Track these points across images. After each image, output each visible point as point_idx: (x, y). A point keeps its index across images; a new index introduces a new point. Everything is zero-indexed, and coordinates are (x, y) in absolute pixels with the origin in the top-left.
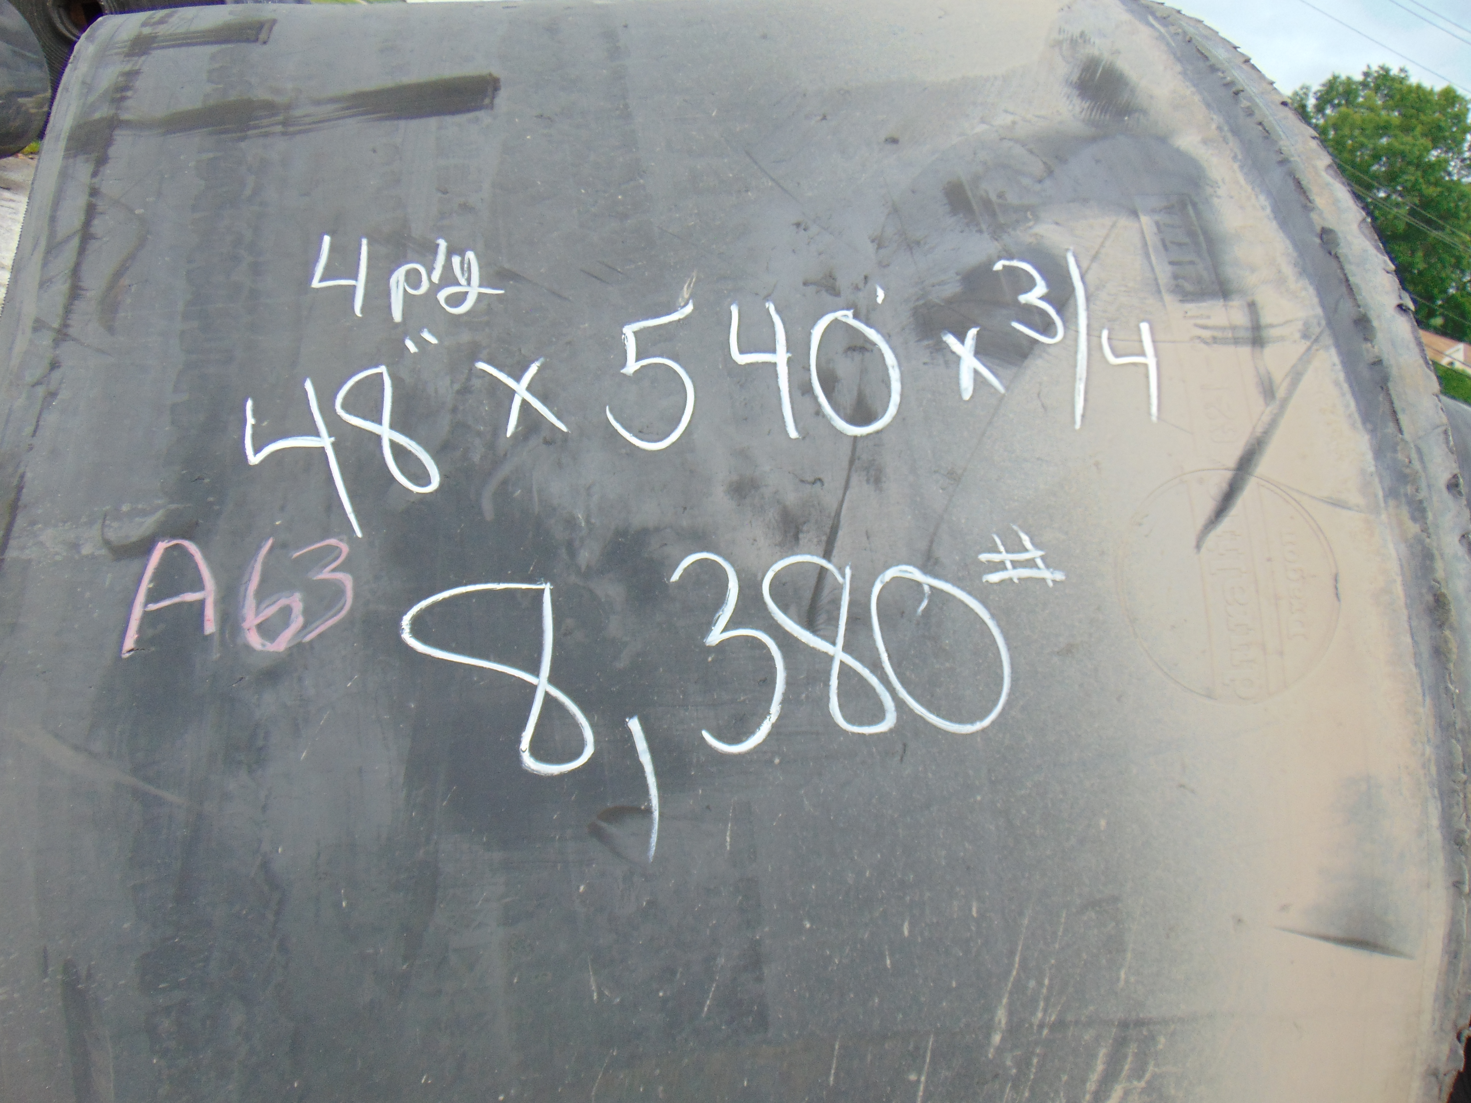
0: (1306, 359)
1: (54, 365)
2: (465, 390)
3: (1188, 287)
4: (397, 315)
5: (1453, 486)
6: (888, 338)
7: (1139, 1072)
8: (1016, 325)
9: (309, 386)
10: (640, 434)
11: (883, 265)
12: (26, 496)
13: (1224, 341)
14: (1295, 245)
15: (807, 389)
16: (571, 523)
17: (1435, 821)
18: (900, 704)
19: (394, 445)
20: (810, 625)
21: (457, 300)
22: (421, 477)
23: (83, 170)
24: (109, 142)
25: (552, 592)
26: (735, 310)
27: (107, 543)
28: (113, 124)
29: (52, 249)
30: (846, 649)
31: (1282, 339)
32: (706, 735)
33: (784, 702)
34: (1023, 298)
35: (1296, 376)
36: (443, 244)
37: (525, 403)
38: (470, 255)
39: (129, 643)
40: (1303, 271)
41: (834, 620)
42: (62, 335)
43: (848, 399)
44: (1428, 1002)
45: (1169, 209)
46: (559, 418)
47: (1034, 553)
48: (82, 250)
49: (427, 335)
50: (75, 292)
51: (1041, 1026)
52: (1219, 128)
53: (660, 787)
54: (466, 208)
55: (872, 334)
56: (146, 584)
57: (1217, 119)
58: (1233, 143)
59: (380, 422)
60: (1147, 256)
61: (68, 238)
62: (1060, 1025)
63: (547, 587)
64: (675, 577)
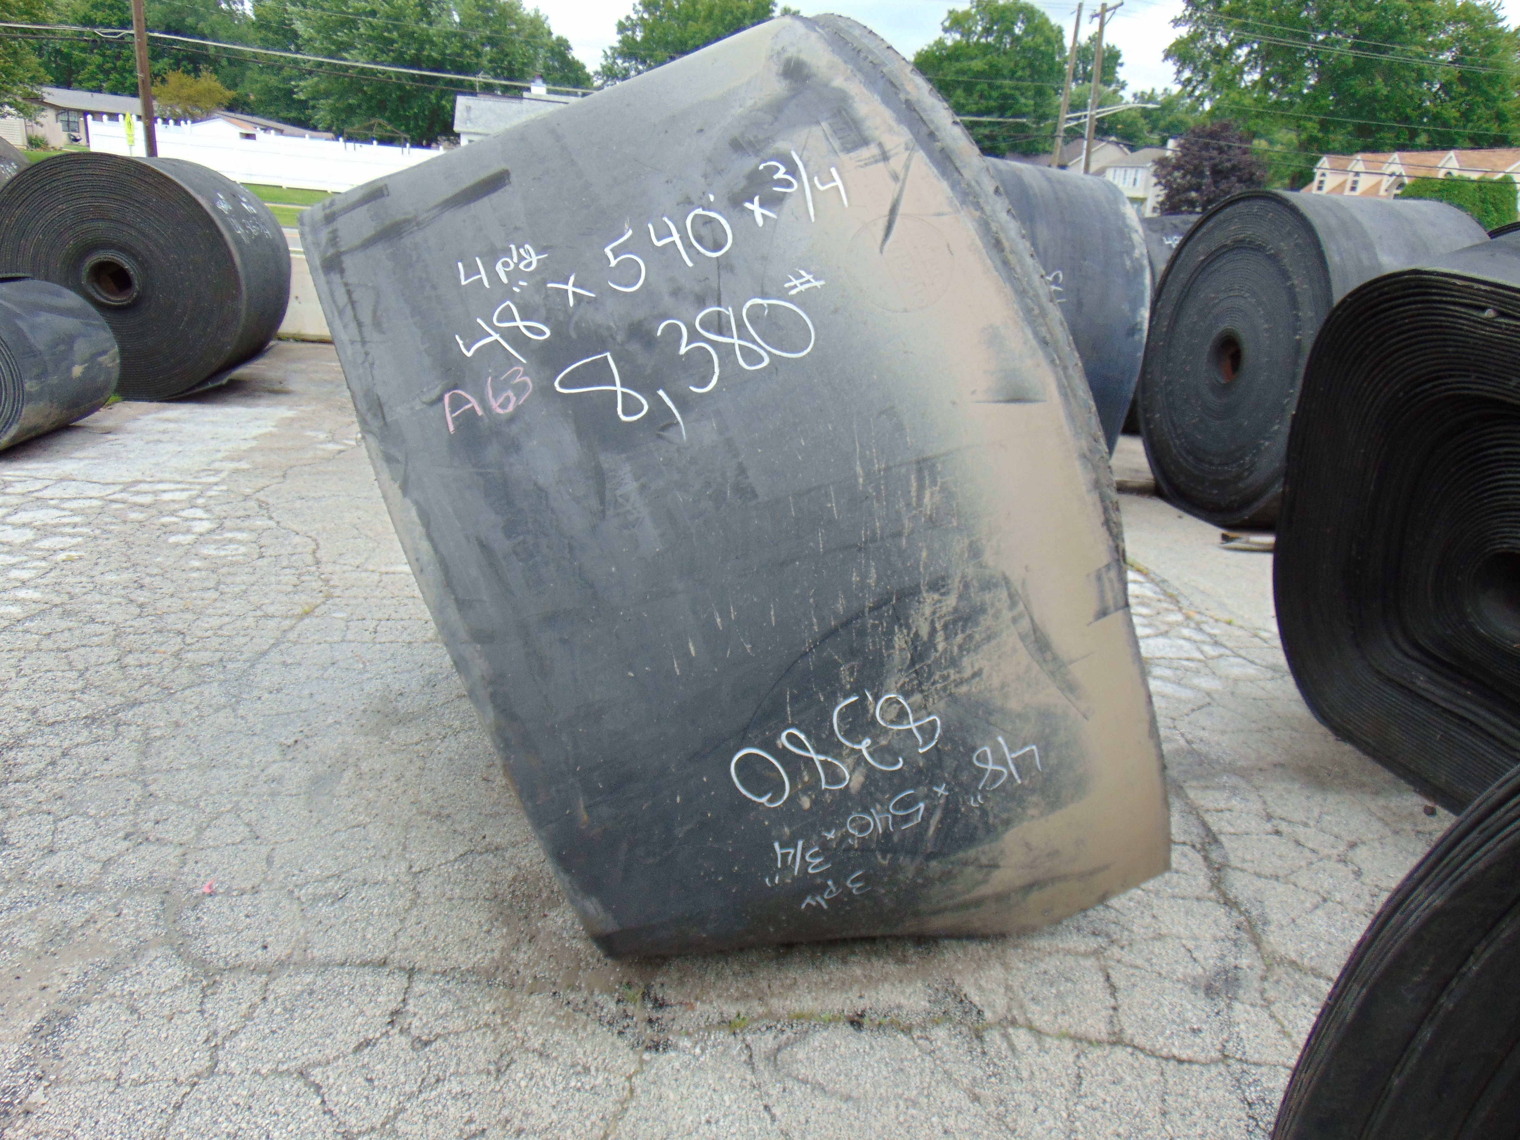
0: (909, 159)
1: (367, 354)
2: (547, 297)
3: (849, 146)
4: (505, 280)
5: (997, 191)
6: (720, 213)
7: (934, 482)
8: (775, 189)
9: (479, 321)
10: (626, 286)
11: (710, 185)
12: (382, 400)
13: (871, 163)
14: (894, 111)
15: (692, 246)
16: (609, 328)
17: (1030, 336)
18: (769, 353)
19: (526, 327)
20: (720, 333)
21: (529, 264)
22: (542, 333)
23: (336, 278)
24: (341, 263)
25: (612, 355)
26: (650, 226)
27: (424, 403)
28: (338, 255)
29: (341, 313)
30: (739, 338)
31: (897, 154)
32: (692, 388)
33: (720, 366)
34: (776, 177)
35: (907, 167)
36: (513, 247)
37: (574, 293)
38: (527, 246)
39: (451, 428)
40: (900, 121)
41: (730, 329)
42: (364, 342)
43: (710, 243)
44: (1064, 421)
45: (834, 116)
46: (590, 291)
47: (808, 277)
48: (354, 308)
49: (521, 283)
50: (360, 325)
51: (879, 471)
52: (852, 71)
53: (680, 413)
54: (516, 229)
55: (712, 214)
56: (447, 410)
57: (850, 67)
58: (859, 76)
59: (515, 320)
60: (828, 140)
61: (345, 306)
62: (888, 469)
63: (608, 354)
64: (659, 333)
